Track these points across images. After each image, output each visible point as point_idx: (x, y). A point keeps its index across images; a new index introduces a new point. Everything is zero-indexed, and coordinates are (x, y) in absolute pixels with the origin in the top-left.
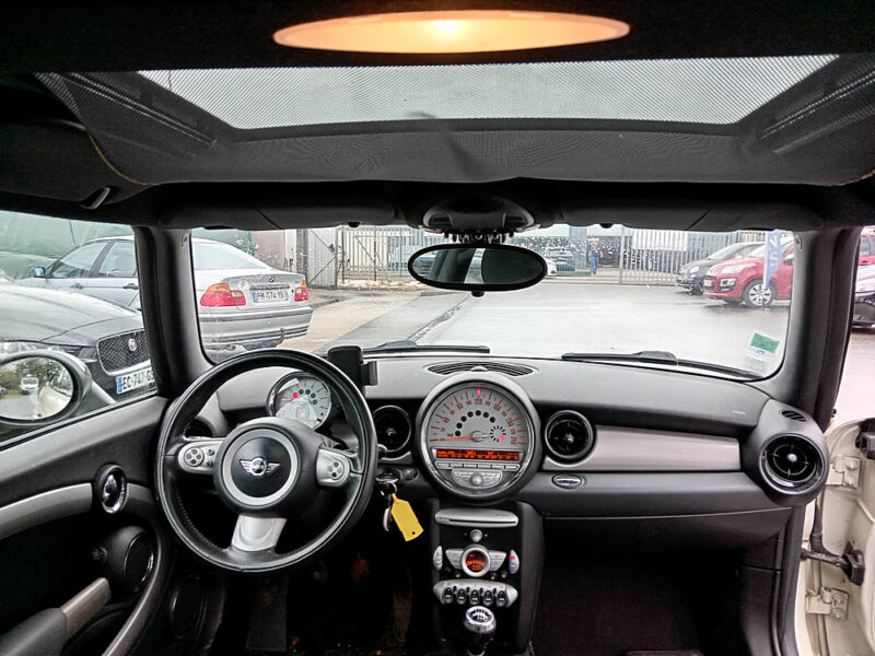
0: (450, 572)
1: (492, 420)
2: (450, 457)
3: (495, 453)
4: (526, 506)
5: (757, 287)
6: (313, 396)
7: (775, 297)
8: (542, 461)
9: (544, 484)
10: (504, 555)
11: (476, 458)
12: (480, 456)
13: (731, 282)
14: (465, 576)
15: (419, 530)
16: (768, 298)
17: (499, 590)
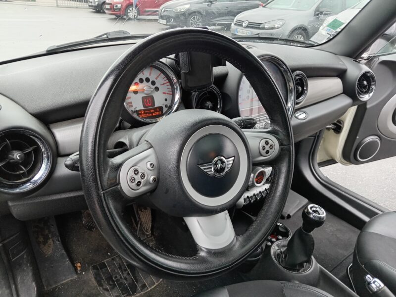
5: (131, 9)
6: (153, 83)
7: (139, 14)
13: (119, 6)
16: (136, 14)
17: (267, 188)
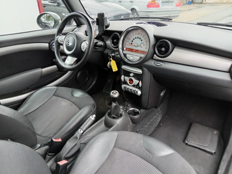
0: (125, 83)
1: (142, 40)
2: (129, 51)
3: (141, 51)
4: (145, 69)
8: (153, 56)
9: (151, 63)
10: (138, 81)
11: (135, 52)
12: (136, 52)
14: (128, 85)
15: (117, 70)
17: (136, 90)
